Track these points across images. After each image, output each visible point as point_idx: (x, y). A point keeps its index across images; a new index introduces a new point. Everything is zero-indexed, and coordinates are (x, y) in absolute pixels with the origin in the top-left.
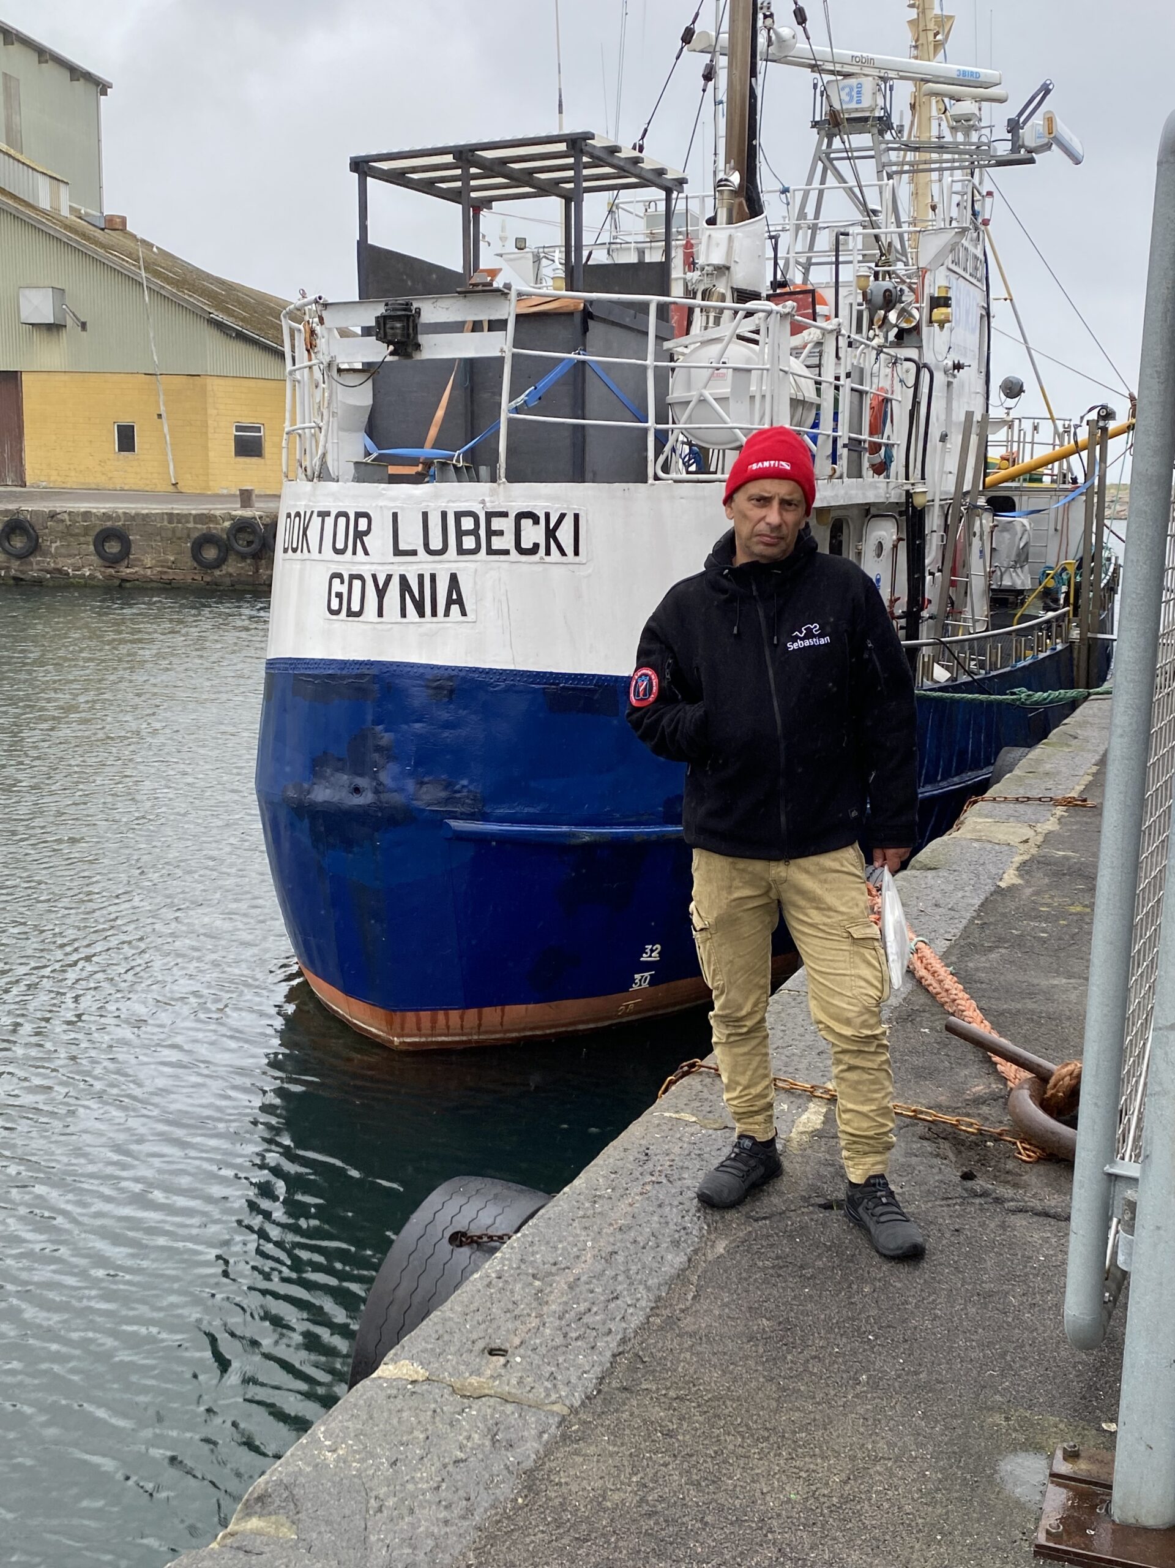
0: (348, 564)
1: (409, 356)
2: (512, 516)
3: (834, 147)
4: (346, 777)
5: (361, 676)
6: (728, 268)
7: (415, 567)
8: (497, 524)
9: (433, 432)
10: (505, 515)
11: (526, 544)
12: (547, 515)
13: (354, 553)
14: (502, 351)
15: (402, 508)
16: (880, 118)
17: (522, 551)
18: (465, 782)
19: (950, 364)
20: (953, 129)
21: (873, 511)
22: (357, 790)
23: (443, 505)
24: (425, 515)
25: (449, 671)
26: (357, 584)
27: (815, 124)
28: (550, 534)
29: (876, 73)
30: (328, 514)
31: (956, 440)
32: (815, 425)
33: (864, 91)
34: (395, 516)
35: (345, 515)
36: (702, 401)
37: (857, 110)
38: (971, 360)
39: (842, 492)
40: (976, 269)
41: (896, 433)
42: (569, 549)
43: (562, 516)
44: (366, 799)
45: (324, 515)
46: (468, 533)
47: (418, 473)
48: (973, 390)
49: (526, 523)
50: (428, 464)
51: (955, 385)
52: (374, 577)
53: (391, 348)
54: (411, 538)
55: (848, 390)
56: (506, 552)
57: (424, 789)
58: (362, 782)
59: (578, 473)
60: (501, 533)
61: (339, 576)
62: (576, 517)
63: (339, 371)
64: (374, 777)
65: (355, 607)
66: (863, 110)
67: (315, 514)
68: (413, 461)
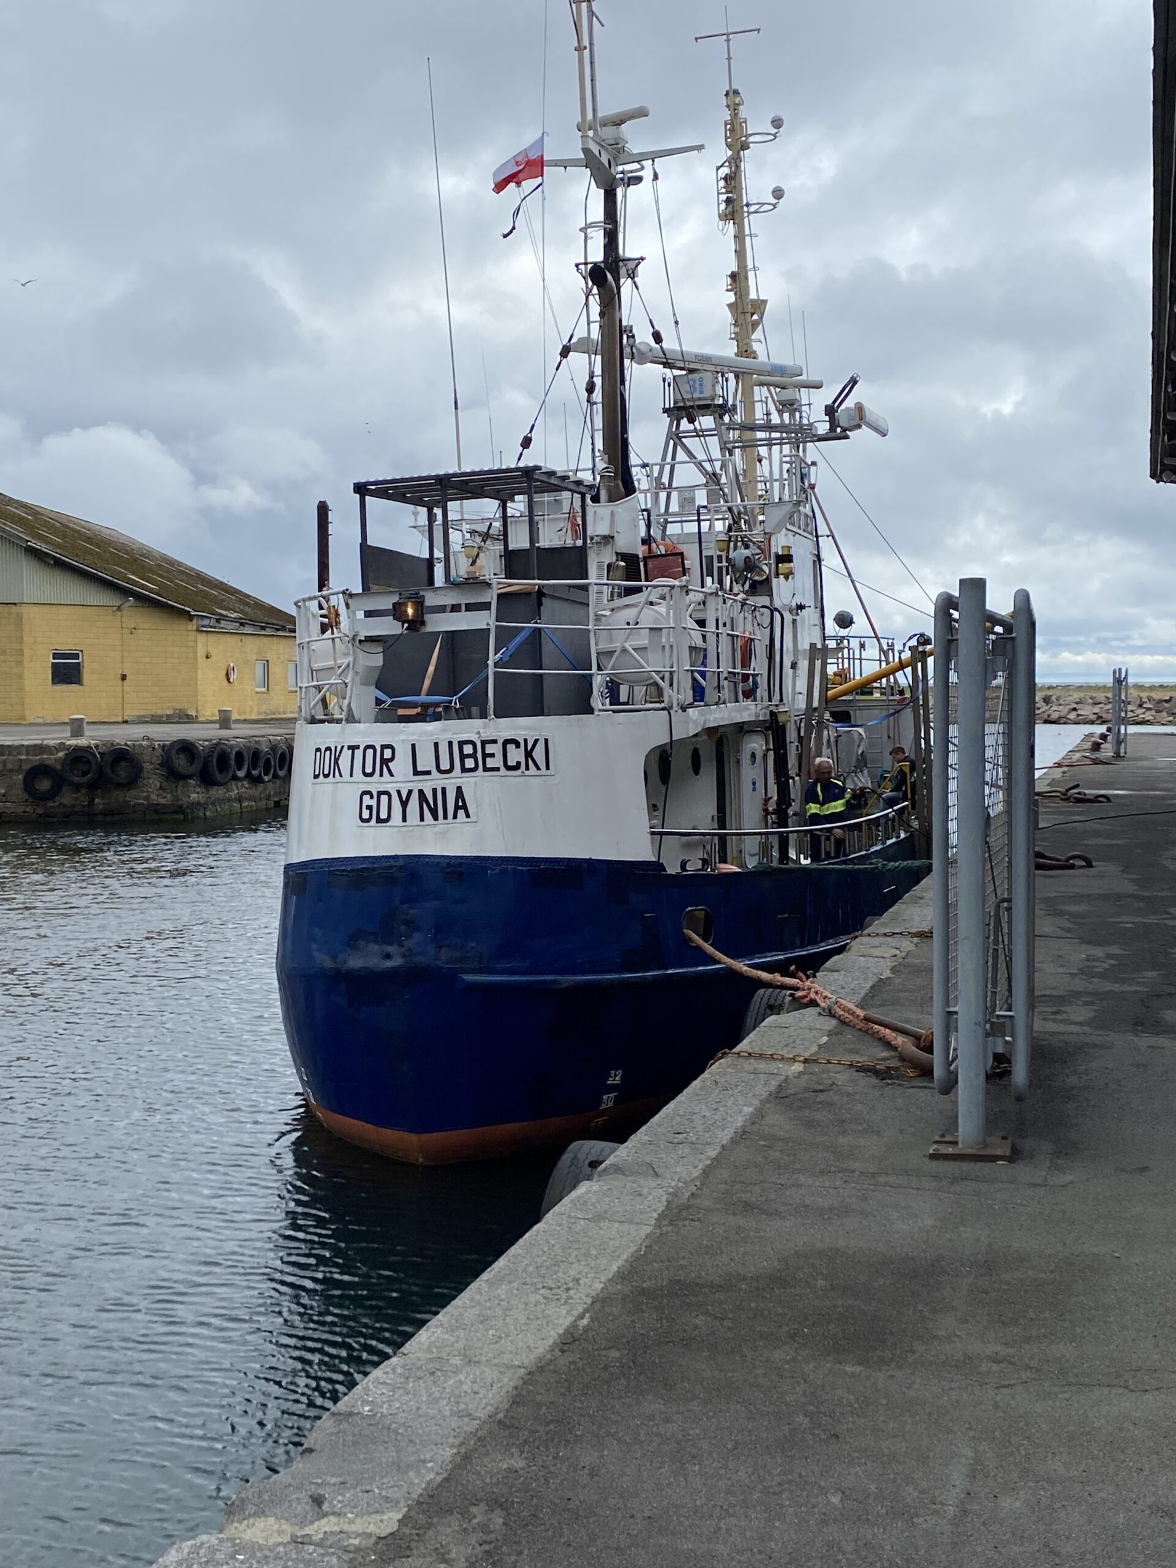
0: (375, 784)
1: (417, 630)
2: (500, 742)
3: (681, 428)
4: (376, 947)
5: (391, 867)
6: (613, 537)
7: (429, 783)
8: (489, 749)
9: (427, 683)
10: (495, 742)
11: (511, 762)
12: (526, 741)
13: (381, 775)
14: (488, 624)
15: (419, 741)
16: (720, 406)
17: (509, 768)
18: (473, 944)
19: (794, 604)
20: (780, 413)
21: (746, 727)
22: (388, 956)
23: (449, 736)
24: (436, 745)
25: (459, 860)
26: (384, 798)
27: (665, 411)
28: (529, 754)
29: (712, 368)
30: (358, 747)
31: (803, 665)
32: (704, 664)
33: (705, 383)
34: (413, 746)
35: (373, 747)
36: (624, 651)
37: (700, 399)
38: (809, 601)
39: (726, 715)
40: (807, 525)
41: (758, 666)
42: (543, 765)
43: (536, 741)
44: (396, 962)
45: (353, 748)
46: (469, 756)
47: (418, 714)
48: (812, 623)
49: (511, 747)
50: (425, 706)
51: (798, 621)
52: (399, 792)
53: (406, 625)
54: (426, 761)
55: (724, 635)
56: (498, 769)
57: (444, 950)
58: (390, 949)
59: (538, 710)
60: (492, 755)
61: (369, 793)
62: (546, 741)
63: (360, 641)
64: (401, 945)
65: (384, 815)
66: (705, 399)
67: (346, 748)
68: (413, 705)
